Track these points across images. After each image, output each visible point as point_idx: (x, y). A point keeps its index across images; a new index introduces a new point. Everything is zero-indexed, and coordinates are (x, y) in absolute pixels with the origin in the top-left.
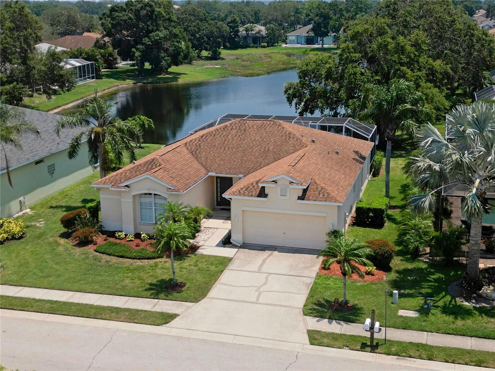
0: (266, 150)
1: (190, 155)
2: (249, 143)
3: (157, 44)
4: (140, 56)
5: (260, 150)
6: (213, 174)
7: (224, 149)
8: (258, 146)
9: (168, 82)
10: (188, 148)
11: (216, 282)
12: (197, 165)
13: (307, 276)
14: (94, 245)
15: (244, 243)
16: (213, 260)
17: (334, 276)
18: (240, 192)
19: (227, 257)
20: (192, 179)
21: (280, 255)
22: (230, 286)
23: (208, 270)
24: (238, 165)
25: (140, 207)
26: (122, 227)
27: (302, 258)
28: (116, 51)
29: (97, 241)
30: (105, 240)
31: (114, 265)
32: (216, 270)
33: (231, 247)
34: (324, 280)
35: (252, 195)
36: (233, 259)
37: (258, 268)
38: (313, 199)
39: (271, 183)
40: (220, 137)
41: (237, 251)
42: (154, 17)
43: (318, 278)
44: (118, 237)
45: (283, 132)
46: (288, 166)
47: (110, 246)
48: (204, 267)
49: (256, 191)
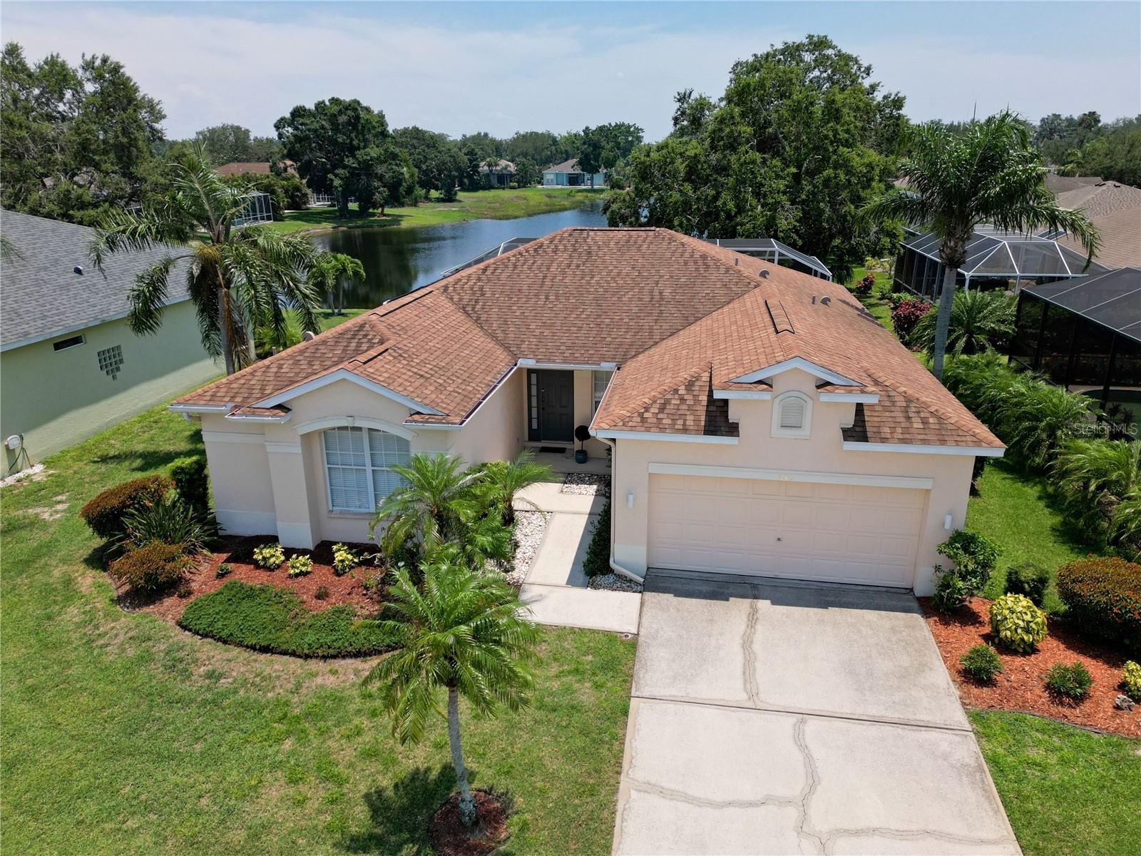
0: (657, 297)
1: (460, 316)
2: (608, 282)
3: (367, 167)
4: (341, 186)
5: (640, 299)
6: (530, 363)
7: (547, 298)
8: (633, 288)
9: (385, 226)
11: (623, 777)
12: (482, 339)
13: (937, 719)
14: (181, 596)
15: (648, 568)
16: (575, 651)
17: (1028, 717)
18: (643, 420)
19: (619, 635)
20: (478, 380)
21: (784, 619)
22: (683, 803)
23: (573, 707)
24: (591, 339)
25: (327, 466)
26: (276, 527)
27: (862, 628)
28: (304, 181)
29: (194, 581)
30: (221, 575)
31: (236, 692)
32: (602, 702)
33: (615, 587)
34: (1012, 741)
35: (687, 427)
36: (641, 639)
37: (745, 686)
38: (896, 436)
39: (750, 389)
40: (530, 269)
41: (642, 604)
42: (360, 128)
43: (981, 730)
44: (262, 563)
45: (687, 255)
46: (777, 332)
47: (230, 605)
48: (554, 689)
49: (696, 413)
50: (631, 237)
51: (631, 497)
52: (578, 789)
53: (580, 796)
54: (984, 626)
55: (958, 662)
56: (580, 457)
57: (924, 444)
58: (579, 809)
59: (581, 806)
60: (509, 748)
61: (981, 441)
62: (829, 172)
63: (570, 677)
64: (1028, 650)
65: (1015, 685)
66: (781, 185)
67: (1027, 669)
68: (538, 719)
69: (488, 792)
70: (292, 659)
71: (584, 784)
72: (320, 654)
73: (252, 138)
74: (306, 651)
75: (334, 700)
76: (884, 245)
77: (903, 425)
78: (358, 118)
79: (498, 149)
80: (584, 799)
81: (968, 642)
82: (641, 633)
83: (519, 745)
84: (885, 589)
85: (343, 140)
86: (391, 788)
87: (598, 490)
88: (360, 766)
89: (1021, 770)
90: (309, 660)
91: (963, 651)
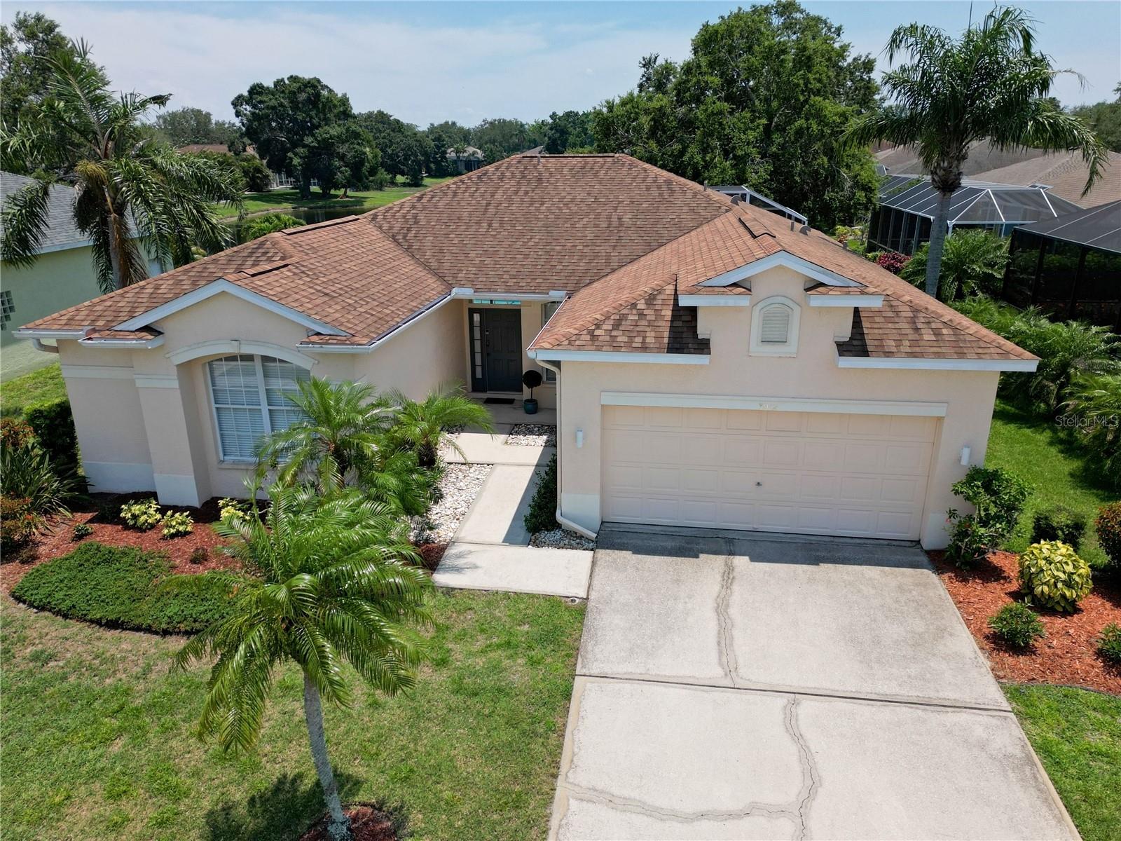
0: (615, 223)
1: (389, 244)
2: (560, 209)
3: (327, 146)
4: (301, 166)
5: (596, 226)
6: (466, 293)
7: (490, 225)
8: (587, 215)
9: (347, 206)
10: (380, 228)
11: (560, 782)
12: (411, 267)
13: (966, 697)
14: (23, 562)
15: (603, 523)
16: (508, 620)
17: (1081, 692)
18: (594, 338)
19: (563, 600)
20: (399, 305)
21: (766, 578)
22: (640, 816)
23: (500, 690)
24: (539, 267)
25: (214, 406)
26: (153, 478)
27: (862, 587)
28: (265, 162)
29: (44, 544)
30: (79, 537)
31: (64, 678)
32: (537, 683)
33: (562, 544)
34: (1064, 724)
35: (647, 345)
36: (591, 604)
37: (720, 660)
38: (902, 349)
39: (723, 293)
40: (472, 195)
41: (594, 563)
42: (320, 106)
43: (1022, 710)
44: (131, 523)
45: (650, 180)
46: (754, 237)
47: (81, 571)
48: (477, 668)
49: (658, 329)
50: (586, 163)
51: (580, 435)
52: (499, 800)
53: (501, 809)
54: (1010, 582)
55: (985, 625)
56: (530, 406)
57: (939, 357)
58: (498, 828)
59: (501, 824)
60: (412, 745)
61: (1009, 353)
62: (801, 122)
63: (500, 652)
64: (1069, 609)
65: (1059, 652)
66: (751, 135)
67: (1071, 631)
68: (453, 706)
69: (379, 806)
70: (147, 636)
71: (507, 793)
72: (183, 629)
73: (213, 122)
74: (164, 626)
75: (190, 687)
76: (859, 199)
77: (910, 337)
78: (318, 95)
79: (466, 136)
80: (507, 814)
81: (994, 602)
82: (593, 596)
83: (425, 741)
84: (886, 542)
85: (303, 117)
86: (245, 803)
87: (548, 441)
88: (209, 773)
89: (1084, 762)
90: (168, 637)
91: (990, 613)
